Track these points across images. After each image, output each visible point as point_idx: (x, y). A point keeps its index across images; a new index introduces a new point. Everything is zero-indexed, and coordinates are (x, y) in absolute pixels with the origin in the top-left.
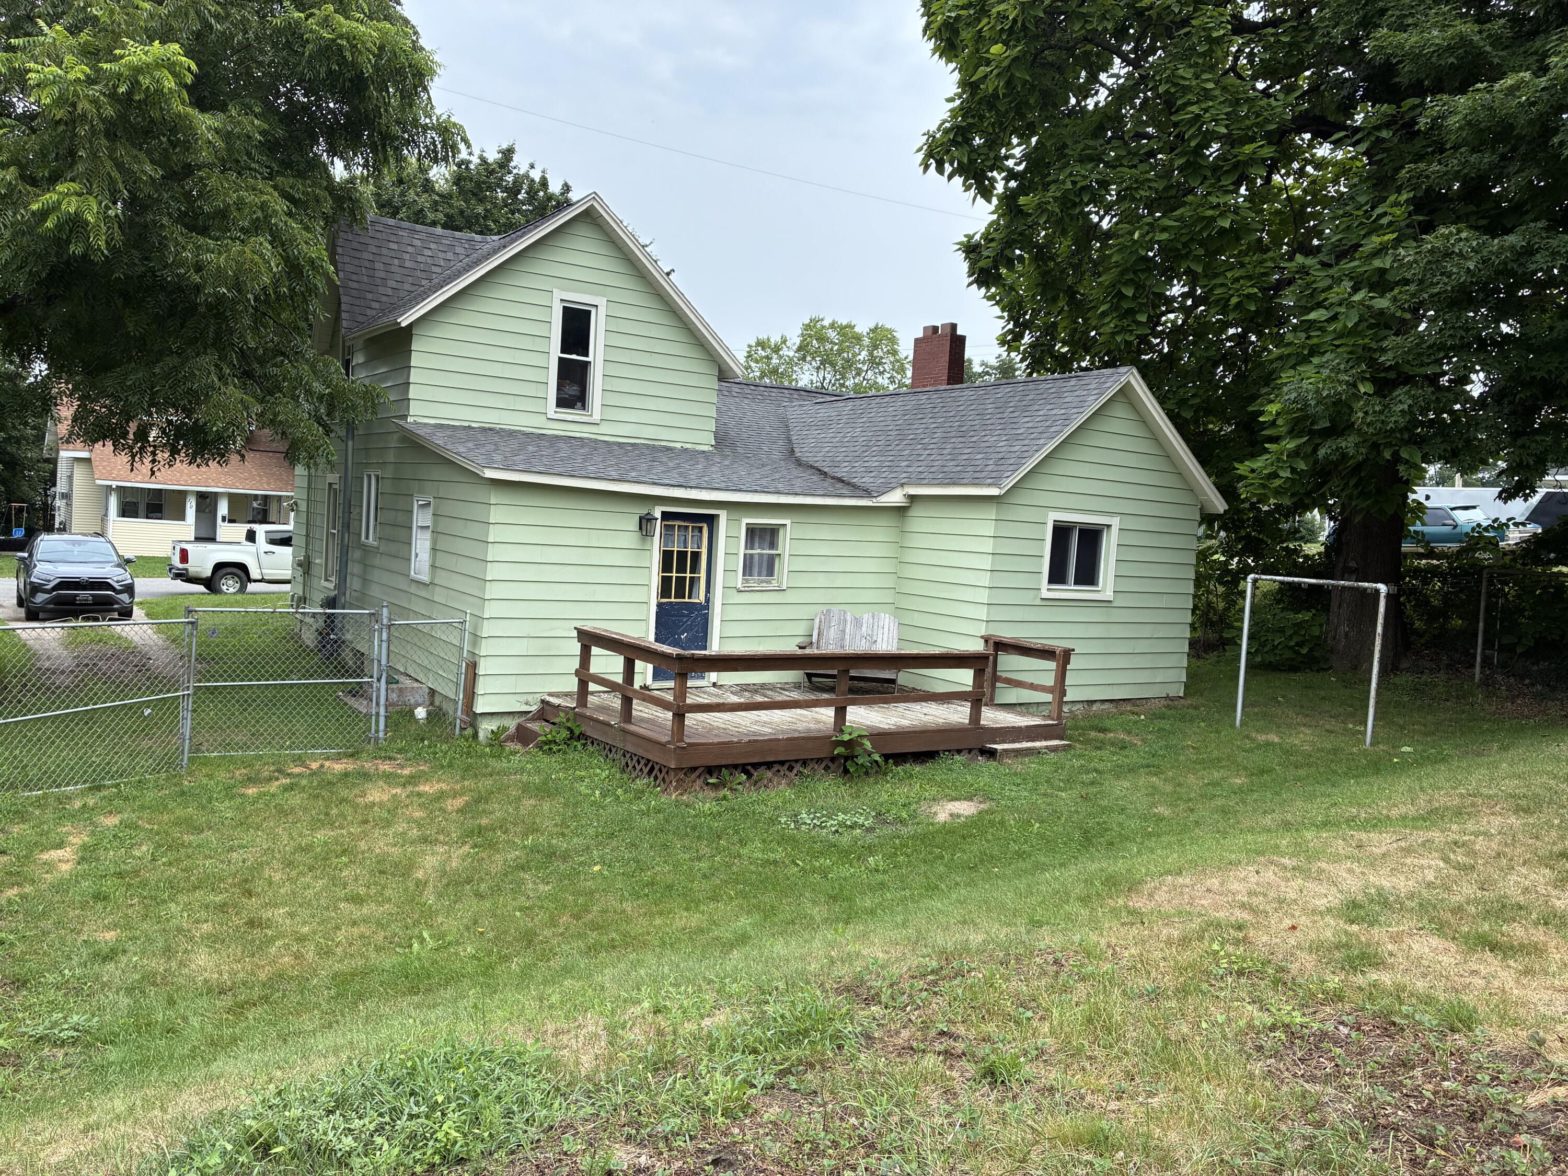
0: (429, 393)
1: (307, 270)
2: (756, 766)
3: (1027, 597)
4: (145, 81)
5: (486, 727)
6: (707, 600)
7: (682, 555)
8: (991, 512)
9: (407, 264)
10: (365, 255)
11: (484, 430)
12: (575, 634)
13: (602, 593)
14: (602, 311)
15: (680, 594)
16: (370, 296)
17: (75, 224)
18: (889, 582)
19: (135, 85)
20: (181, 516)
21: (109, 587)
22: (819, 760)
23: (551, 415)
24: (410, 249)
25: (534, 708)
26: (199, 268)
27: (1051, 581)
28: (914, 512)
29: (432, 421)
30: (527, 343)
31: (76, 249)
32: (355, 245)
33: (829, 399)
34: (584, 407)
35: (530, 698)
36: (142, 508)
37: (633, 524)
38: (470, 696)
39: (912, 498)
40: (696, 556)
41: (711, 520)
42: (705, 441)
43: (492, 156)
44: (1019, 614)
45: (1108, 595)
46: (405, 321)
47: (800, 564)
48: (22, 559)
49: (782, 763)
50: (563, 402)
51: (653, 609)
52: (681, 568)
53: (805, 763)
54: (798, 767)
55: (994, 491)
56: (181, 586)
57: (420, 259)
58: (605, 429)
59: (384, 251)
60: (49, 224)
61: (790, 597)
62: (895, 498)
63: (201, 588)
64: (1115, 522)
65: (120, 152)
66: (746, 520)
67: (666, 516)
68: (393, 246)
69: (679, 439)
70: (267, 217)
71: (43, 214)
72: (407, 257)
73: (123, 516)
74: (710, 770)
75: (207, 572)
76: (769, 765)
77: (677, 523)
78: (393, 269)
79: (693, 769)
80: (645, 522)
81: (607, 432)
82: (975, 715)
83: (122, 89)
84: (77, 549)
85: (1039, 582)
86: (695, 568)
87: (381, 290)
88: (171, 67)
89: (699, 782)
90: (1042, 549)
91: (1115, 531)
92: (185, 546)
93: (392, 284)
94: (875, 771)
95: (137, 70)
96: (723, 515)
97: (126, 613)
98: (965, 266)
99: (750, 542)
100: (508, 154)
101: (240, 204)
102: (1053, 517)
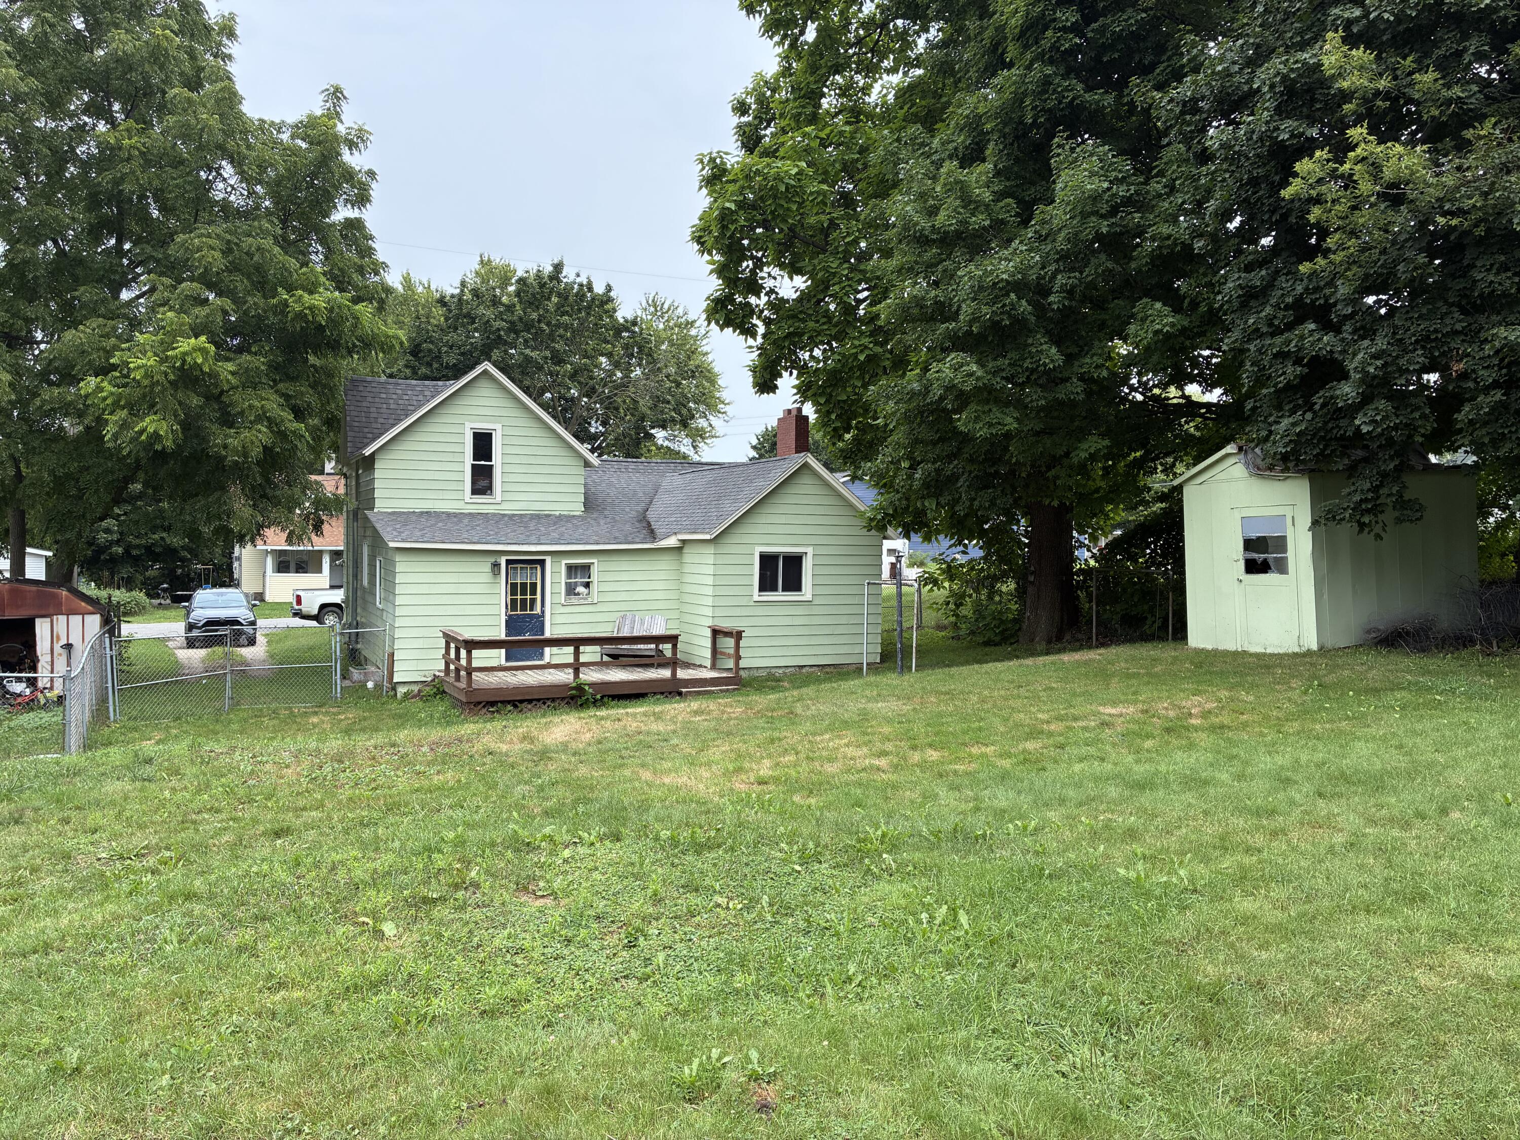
0: (387, 493)
1: (291, 437)
2: (521, 701)
3: (744, 601)
4: (189, 359)
5: (401, 690)
6: (543, 612)
7: (524, 585)
8: (710, 549)
9: (392, 406)
10: (364, 404)
11: (422, 513)
12: (441, 635)
13: (469, 610)
14: (499, 432)
15: (524, 608)
16: (366, 430)
17: (156, 436)
18: (673, 595)
19: (184, 362)
20: (319, 570)
21: (239, 623)
22: (563, 699)
23: (468, 500)
24: (394, 396)
25: (429, 679)
26: (225, 447)
27: (761, 590)
28: (685, 550)
29: (390, 510)
30: (450, 457)
31: (158, 447)
32: (359, 398)
33: (707, 467)
34: (491, 494)
35: (427, 673)
36: (292, 566)
37: (487, 568)
38: (391, 674)
39: (684, 542)
40: (534, 585)
41: (542, 563)
42: (577, 508)
43: (548, 269)
44: (738, 611)
45: (808, 597)
46: (367, 452)
47: (605, 587)
48: (185, 607)
49: (539, 700)
50: (477, 491)
51: (503, 618)
52: (524, 593)
53: (553, 700)
54: (549, 703)
55: (708, 537)
56: (298, 622)
57: (400, 402)
58: (505, 506)
59: (377, 400)
60: (143, 437)
61: (599, 608)
62: (672, 541)
63: (314, 623)
64: (810, 551)
65: (180, 395)
66: (564, 562)
67: (508, 562)
68: (384, 396)
69: (558, 509)
70: (264, 413)
71: (142, 432)
72: (391, 401)
73: (279, 572)
74: (493, 704)
75: (315, 611)
76: (530, 701)
77: (519, 566)
78: (382, 411)
79: (479, 703)
80: (496, 566)
81: (508, 508)
82: (674, 673)
83: (177, 364)
84: (220, 598)
85: (752, 591)
86: (534, 592)
87: (374, 425)
88: (203, 350)
89: (484, 710)
90: (753, 570)
91: (810, 556)
92: (299, 593)
93: (381, 420)
94: (597, 703)
95: (185, 354)
96: (548, 560)
97: (252, 642)
98: (751, 379)
99: (569, 576)
100: (558, 267)
101: (251, 407)
102: (758, 550)
